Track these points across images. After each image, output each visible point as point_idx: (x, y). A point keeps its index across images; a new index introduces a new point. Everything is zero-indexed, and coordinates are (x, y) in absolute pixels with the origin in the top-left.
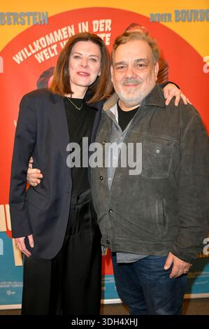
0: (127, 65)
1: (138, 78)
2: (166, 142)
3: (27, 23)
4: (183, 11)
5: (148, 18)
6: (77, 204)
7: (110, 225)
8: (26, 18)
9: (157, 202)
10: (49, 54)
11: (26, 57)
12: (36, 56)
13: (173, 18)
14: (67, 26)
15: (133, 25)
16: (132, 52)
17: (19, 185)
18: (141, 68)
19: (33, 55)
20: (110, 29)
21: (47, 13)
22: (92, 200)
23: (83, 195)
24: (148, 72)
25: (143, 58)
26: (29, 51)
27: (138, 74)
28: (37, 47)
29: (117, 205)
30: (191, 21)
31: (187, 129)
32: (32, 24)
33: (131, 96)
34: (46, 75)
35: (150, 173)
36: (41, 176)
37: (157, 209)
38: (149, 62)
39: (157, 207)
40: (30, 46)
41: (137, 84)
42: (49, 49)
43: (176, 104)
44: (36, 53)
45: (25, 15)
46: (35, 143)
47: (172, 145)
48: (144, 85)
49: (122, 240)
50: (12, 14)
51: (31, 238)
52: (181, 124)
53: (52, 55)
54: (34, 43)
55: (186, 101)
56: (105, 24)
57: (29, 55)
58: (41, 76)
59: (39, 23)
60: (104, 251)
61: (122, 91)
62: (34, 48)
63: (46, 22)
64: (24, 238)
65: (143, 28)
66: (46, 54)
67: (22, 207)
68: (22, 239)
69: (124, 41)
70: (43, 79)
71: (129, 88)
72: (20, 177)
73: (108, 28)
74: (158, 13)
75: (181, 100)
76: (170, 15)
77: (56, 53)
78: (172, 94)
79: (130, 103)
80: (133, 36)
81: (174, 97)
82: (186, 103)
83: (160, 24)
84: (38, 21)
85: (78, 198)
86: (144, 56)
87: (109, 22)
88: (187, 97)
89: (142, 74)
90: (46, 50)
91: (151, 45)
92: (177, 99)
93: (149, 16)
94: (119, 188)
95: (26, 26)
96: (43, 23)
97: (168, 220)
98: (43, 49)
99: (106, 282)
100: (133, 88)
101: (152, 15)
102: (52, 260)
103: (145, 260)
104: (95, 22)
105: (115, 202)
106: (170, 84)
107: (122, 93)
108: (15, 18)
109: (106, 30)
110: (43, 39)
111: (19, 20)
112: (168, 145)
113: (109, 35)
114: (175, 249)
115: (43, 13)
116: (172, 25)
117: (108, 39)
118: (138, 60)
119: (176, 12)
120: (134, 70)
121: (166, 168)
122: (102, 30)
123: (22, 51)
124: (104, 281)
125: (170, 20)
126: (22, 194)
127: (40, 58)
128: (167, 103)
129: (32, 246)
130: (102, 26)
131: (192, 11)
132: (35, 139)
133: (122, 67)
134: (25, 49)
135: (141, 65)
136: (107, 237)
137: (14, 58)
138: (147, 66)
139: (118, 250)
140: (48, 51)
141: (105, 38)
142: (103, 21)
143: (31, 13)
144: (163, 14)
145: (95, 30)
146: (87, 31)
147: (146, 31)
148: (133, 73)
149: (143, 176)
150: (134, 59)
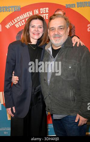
0: (55, 29)
2: (74, 63)
3: (11, 11)
4: (80, 3)
5: (65, 6)
6: (35, 92)
7: (49, 101)
8: (11, 9)
9: (70, 91)
10: (21, 24)
11: (11, 26)
12: (15, 25)
13: (76, 6)
14: (29, 11)
15: (58, 10)
16: (57, 23)
17: (8, 84)
18: (61, 30)
19: (14, 25)
20: (48, 12)
21: (20, 6)
22: (41, 90)
23: (37, 88)
26: (12, 23)
28: (16, 21)
29: (52, 92)
30: (84, 7)
31: (83, 57)
32: (13, 11)
33: (57, 42)
35: (67, 77)
36: (18, 80)
37: (71, 94)
38: (65, 27)
39: (70, 93)
40: (13, 21)
41: (60, 37)
42: (21, 22)
43: (78, 46)
44: (15, 24)
45: (10, 7)
46: (15, 65)
47: (76, 64)
49: (55, 109)
50: (4, 7)
51: (14, 108)
52: (80, 55)
53: (23, 24)
54: (15, 19)
55: (82, 44)
56: (45, 10)
57: (12, 24)
58: (18, 34)
59: (17, 11)
60: (48, 113)
61: (53, 40)
62: (14, 22)
63: (20, 10)
64: (11, 108)
65: (63, 11)
66: (20, 24)
67: (10, 94)
68: (10, 109)
69: (53, 18)
70: (18, 35)
71: (56, 39)
72: (9, 80)
73: (47, 11)
74: (69, 4)
75: (80, 43)
76: (75, 5)
77: (24, 24)
78: (76, 41)
80: (57, 16)
81: (77, 43)
82: (82, 45)
83: (71, 9)
84: (16, 9)
85: (35, 89)
86: (62, 25)
87: (47, 9)
88: (82, 42)
89: (62, 33)
90: (20, 22)
91: (65, 19)
92: (78, 43)
94: (53, 84)
95: (11, 12)
97: (76, 98)
98: (18, 22)
99: (49, 127)
100: (58, 39)
102: (24, 118)
103: (66, 118)
104: (41, 9)
105: (52, 91)
106: (75, 37)
108: (6, 9)
110: (18, 17)
111: (8, 10)
112: (75, 64)
113: (48, 14)
114: (80, 112)
115: (18, 6)
116: (76, 9)
117: (47, 16)
118: (60, 27)
119: (78, 3)
121: (74, 75)
122: (44, 12)
123: (9, 23)
126: (10, 88)
127: (17, 26)
128: (74, 45)
129: (14, 112)
130: (44, 10)
131: (84, 2)
132: (15, 63)
134: (11, 22)
135: (61, 29)
136: (48, 107)
137: (6, 26)
138: (64, 29)
139: (53, 113)
140: (21, 23)
141: (46, 16)
142: (45, 9)
143: (13, 7)
144: (71, 4)
145: (41, 13)
146: (38, 13)
147: (64, 12)
148: (58, 32)
149: (64, 79)
150: (58, 26)
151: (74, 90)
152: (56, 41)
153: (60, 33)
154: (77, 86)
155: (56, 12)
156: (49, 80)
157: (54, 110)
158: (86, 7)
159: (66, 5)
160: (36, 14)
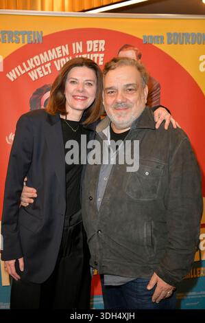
1: (128, 102)
2: (155, 165)
3: (21, 41)
4: (175, 34)
5: (142, 40)
7: (98, 246)
8: (21, 37)
9: (145, 225)
10: (43, 72)
11: (19, 75)
12: (29, 74)
13: (165, 41)
14: (61, 46)
15: (126, 47)
18: (130, 92)
19: (27, 73)
20: (103, 50)
21: (42, 32)
23: (75, 217)
24: (137, 96)
25: (132, 83)
26: (23, 69)
27: (128, 98)
28: (31, 65)
29: (105, 226)
31: (176, 151)
32: (26, 43)
33: (122, 119)
34: (40, 92)
36: (36, 196)
37: (145, 231)
38: (138, 87)
39: (145, 229)
40: (24, 64)
41: (127, 108)
42: (43, 67)
43: (166, 128)
44: (30, 71)
45: (19, 33)
46: (31, 163)
47: (161, 168)
48: (133, 109)
49: (109, 262)
50: (6, 32)
51: (21, 261)
52: (170, 147)
53: (46, 73)
54: (28, 61)
55: (175, 124)
56: (98, 44)
57: (23, 72)
58: (34, 94)
59: (34, 42)
60: (94, 272)
62: (28, 66)
63: (41, 41)
64: (14, 261)
66: (40, 73)
68: (12, 262)
69: (113, 67)
70: (35, 96)
71: (119, 112)
73: (102, 48)
74: (150, 34)
75: (171, 123)
76: (162, 38)
77: (50, 72)
78: (162, 117)
79: (121, 126)
80: (122, 62)
81: (164, 121)
82: (175, 127)
83: (153, 46)
84: (32, 39)
85: (70, 220)
86: (133, 81)
87: (103, 42)
88: (176, 120)
89: (132, 98)
90: (40, 68)
91: (139, 69)
92: (167, 123)
93: (142, 38)
94: (108, 209)
95: (21, 45)
96: (37, 42)
97: (156, 242)
98: (36, 67)
99: (95, 303)
100: (124, 112)
101: (144, 37)
104: (89, 42)
105: (104, 223)
106: (160, 108)
107: (113, 115)
108: (8, 36)
109: (100, 50)
110: (37, 57)
112: (157, 167)
113: (102, 55)
115: (38, 32)
116: (164, 47)
117: (101, 59)
118: (128, 85)
119: (169, 35)
120: (124, 95)
121: (154, 190)
122: (95, 50)
123: (16, 69)
124: (93, 301)
125: (162, 42)
127: (33, 76)
128: (157, 127)
129: (22, 269)
130: (96, 46)
131: (183, 34)
133: (112, 92)
134: (19, 67)
135: (130, 90)
136: (96, 257)
137: (8, 75)
138: (136, 90)
140: (42, 70)
141: (98, 58)
142: (97, 41)
143: (26, 33)
144: (155, 37)
145: (89, 50)
146: (81, 51)
147: (139, 52)
148: (123, 98)
149: (132, 197)
150: (123, 85)
151: (153, 222)
152: (120, 116)
153: (127, 100)
154: (160, 215)
155: (120, 51)
156: (99, 200)
157: (108, 265)
158: (186, 44)
160: (78, 52)
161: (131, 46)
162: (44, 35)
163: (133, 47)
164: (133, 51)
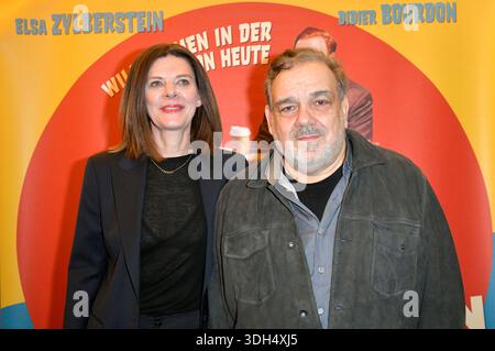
0: (299, 105)
3: (127, 27)
5: (336, 19)
8: (126, 22)
11: (123, 86)
13: (379, 18)
14: (195, 34)
15: (309, 31)
18: (321, 107)
20: (269, 38)
21: (162, 13)
25: (323, 89)
27: (318, 118)
32: (136, 31)
38: (334, 97)
45: (125, 16)
50: (102, 15)
56: (260, 29)
59: (149, 29)
63: (160, 28)
65: (327, 34)
69: (287, 65)
73: (266, 35)
74: (350, 9)
76: (373, 14)
80: (302, 57)
83: (358, 29)
84: (146, 26)
87: (267, 25)
93: (338, 16)
95: (127, 35)
96: (154, 29)
104: (243, 27)
109: (263, 39)
111: (115, 24)
113: (267, 47)
115: (155, 13)
116: (377, 30)
118: (317, 94)
119: (385, 8)
120: (310, 111)
122: (255, 39)
125: (373, 21)
130: (255, 32)
133: (289, 108)
135: (321, 103)
137: (103, 87)
138: (330, 103)
141: (260, 52)
142: (257, 25)
143: (135, 15)
144: (360, 12)
145: (243, 40)
146: (230, 42)
147: (332, 40)
150: (308, 93)
153: (316, 120)
155: (298, 39)
156: (320, 311)
159: (340, 12)
160: (224, 43)
161: (317, 30)
162: (165, 17)
163: (322, 31)
164: (321, 39)
